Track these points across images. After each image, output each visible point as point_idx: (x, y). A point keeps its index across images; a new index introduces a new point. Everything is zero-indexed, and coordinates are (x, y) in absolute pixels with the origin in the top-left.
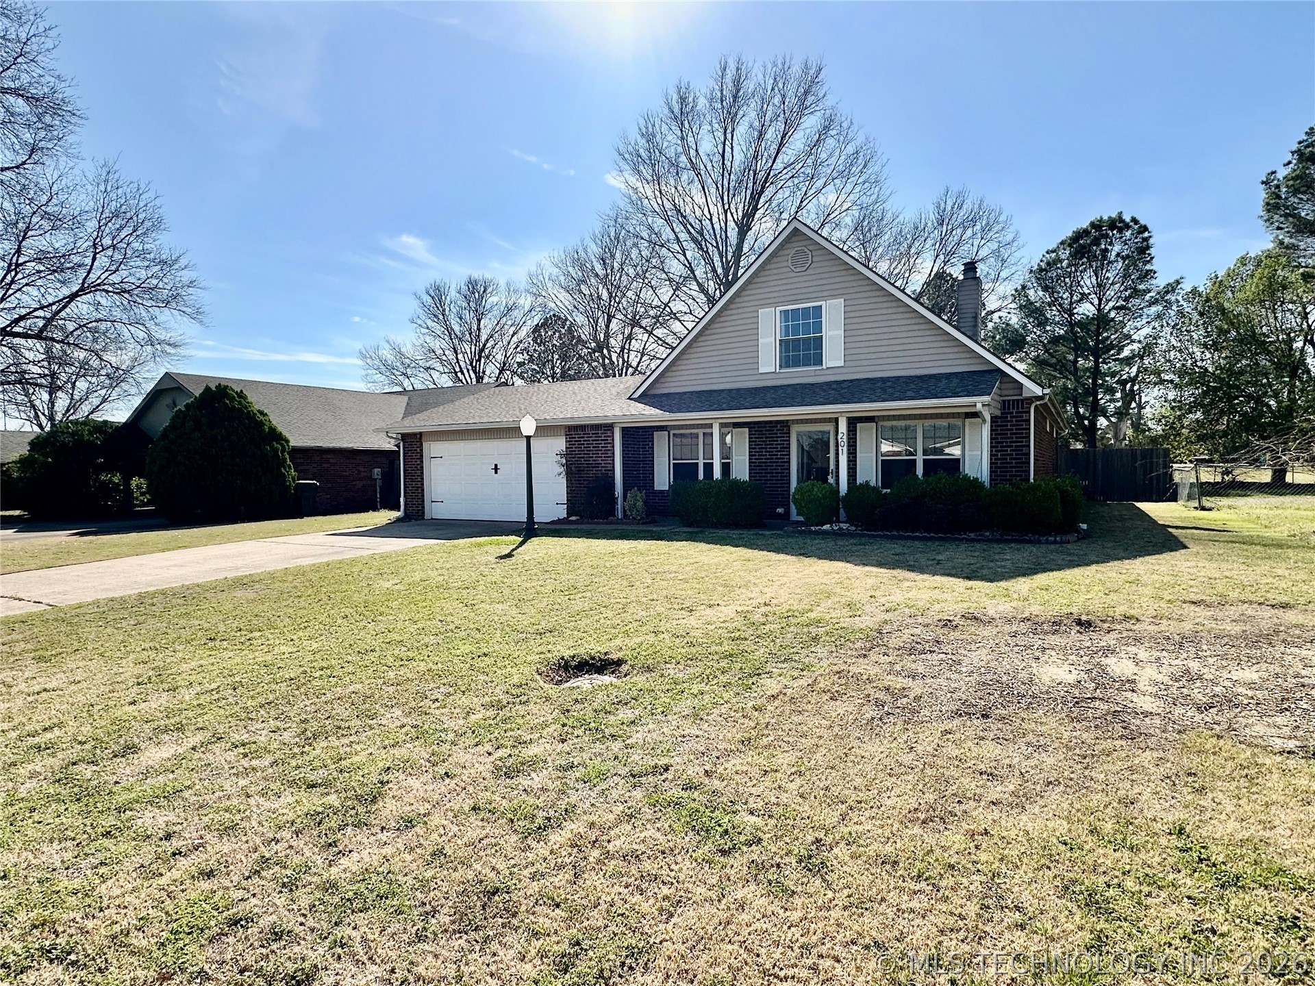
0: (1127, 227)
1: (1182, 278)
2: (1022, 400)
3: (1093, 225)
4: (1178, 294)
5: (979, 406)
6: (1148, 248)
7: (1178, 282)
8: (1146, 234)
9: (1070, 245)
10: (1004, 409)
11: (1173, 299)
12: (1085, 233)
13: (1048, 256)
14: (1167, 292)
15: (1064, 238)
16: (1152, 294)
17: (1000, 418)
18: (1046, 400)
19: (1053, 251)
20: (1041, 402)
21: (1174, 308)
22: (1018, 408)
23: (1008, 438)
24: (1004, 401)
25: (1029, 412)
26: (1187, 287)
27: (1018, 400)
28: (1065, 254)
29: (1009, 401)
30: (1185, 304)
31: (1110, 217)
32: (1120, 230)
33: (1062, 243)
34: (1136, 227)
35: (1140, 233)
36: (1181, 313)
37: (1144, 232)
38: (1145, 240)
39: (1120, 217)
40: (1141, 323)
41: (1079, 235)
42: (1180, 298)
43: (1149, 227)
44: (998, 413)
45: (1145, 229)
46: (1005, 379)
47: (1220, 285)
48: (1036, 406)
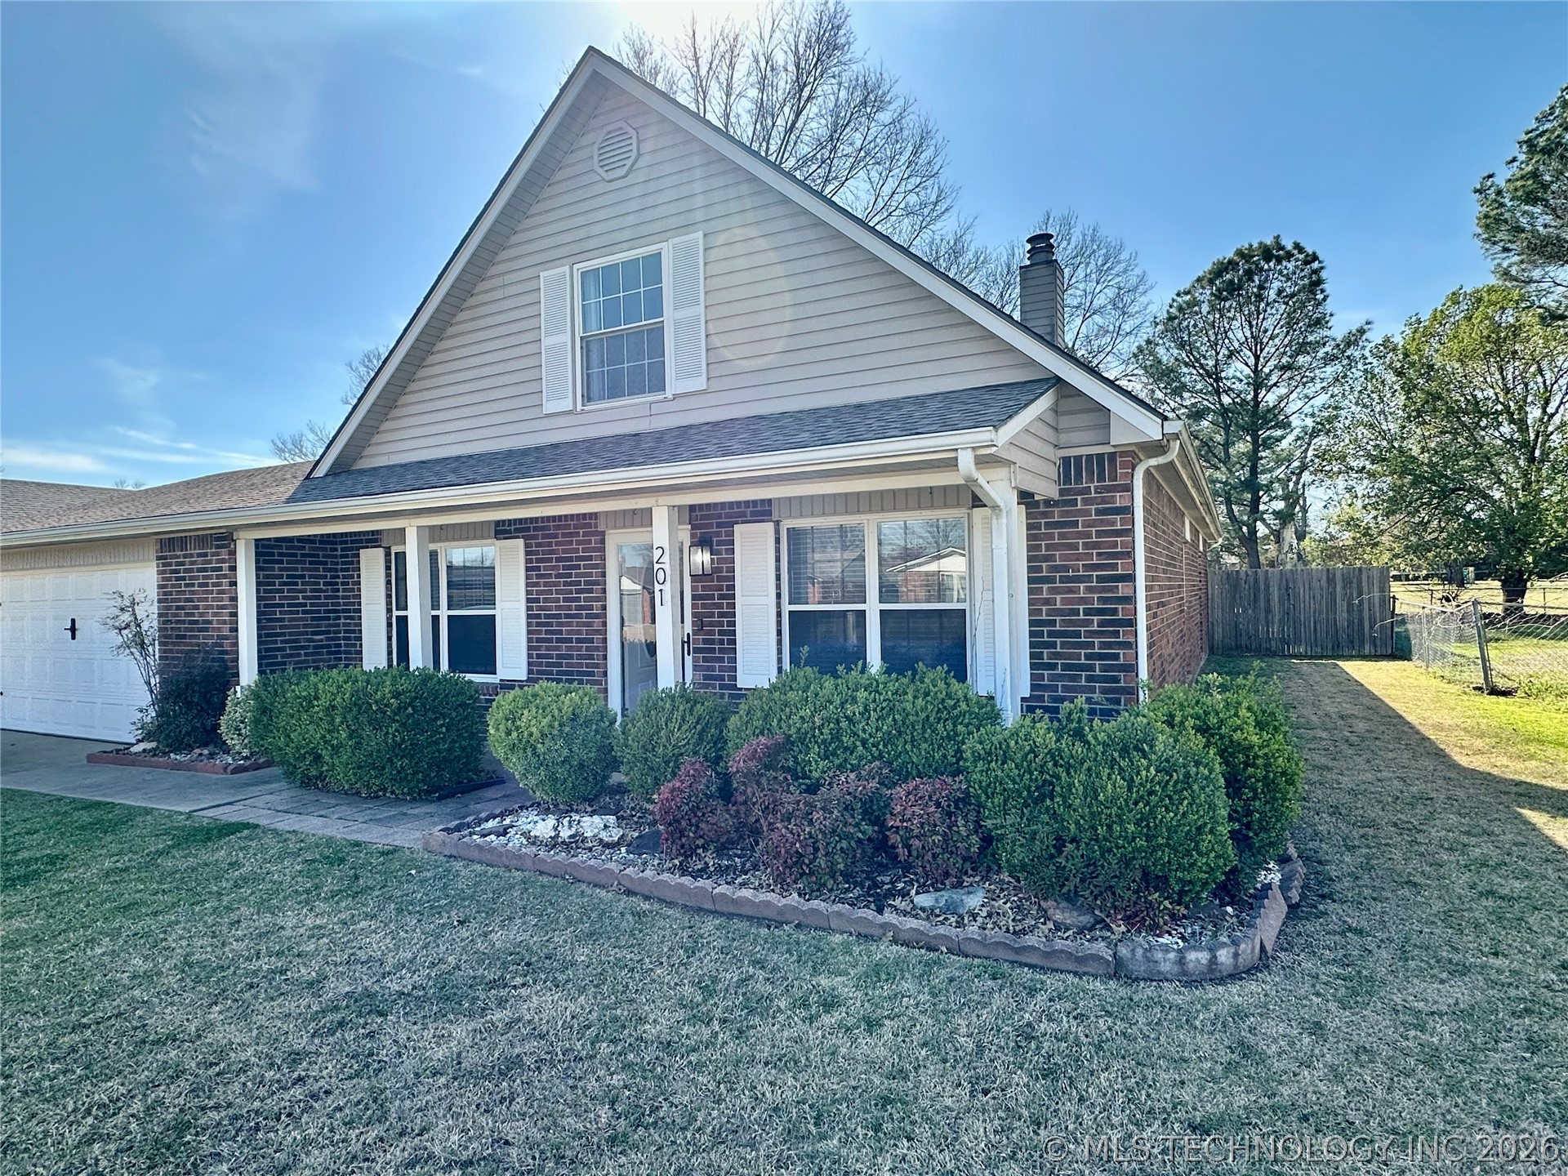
0: (1289, 256)
1: (1368, 323)
2: (1112, 456)
3: (1240, 253)
4: (1364, 348)
5: (966, 460)
6: (1319, 282)
7: (1362, 331)
8: (1316, 265)
9: (1211, 282)
10: (1067, 480)
11: (1357, 354)
12: (1231, 265)
13: (1179, 299)
14: (1348, 345)
15: (1201, 274)
16: (1328, 349)
17: (1057, 503)
18: (1173, 455)
19: (1187, 293)
20: (1161, 460)
21: (1360, 366)
22: (1101, 478)
23: (1078, 558)
24: (1066, 461)
25: (1129, 488)
26: (1375, 337)
27: (1100, 456)
28: (1205, 295)
29: (1078, 458)
30: (1375, 361)
31: (1261, 243)
32: (1279, 260)
33: (1199, 280)
34: (1301, 256)
35: (1306, 263)
36: (1370, 375)
37: (1313, 261)
38: (1315, 272)
39: (1278, 243)
40: (1314, 389)
41: (1221, 269)
42: (1367, 354)
43: (1319, 254)
44: (1046, 489)
45: (1315, 258)
46: (1072, 403)
47: (1423, 332)
48: (1148, 472)
